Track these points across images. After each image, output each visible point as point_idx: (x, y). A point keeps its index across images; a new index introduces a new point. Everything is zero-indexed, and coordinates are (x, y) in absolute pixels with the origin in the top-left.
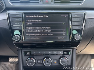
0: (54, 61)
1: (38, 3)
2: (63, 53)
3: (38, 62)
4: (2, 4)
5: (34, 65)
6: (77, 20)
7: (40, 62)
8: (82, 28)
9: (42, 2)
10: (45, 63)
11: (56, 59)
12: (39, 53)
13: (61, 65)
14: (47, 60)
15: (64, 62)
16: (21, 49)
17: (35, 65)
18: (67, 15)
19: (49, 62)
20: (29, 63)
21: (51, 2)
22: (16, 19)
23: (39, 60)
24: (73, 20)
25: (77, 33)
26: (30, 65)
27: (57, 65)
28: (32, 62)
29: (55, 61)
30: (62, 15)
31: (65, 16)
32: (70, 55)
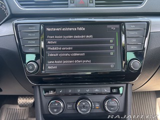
0: (95, 106)
1: (67, 4)
2: (109, 92)
3: (69, 106)
5: (61, 111)
6: (135, 34)
7: (71, 106)
8: (144, 48)
9: (73, 3)
10: (80, 108)
11: (98, 102)
12: (70, 91)
13: (107, 111)
14: (84, 104)
15: (112, 107)
16: (39, 86)
17: (64, 112)
18: (118, 26)
19: (87, 107)
20: (52, 109)
21: (90, 2)
22: (30, 35)
23: (69, 103)
24: (127, 35)
25: (134, 57)
26: (55, 112)
27: (100, 111)
28: (58, 108)
29: (98, 105)
30: (109, 26)
31: (113, 27)
32: (122, 94)
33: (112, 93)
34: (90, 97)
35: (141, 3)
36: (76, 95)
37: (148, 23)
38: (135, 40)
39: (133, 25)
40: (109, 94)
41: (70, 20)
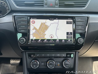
0: (57, 64)
1: (43, 5)
3: (42, 64)
4: (5, 5)
6: (81, 24)
7: (44, 64)
8: (85, 32)
9: (47, 5)
10: (49, 65)
11: (59, 62)
12: (43, 55)
13: (64, 67)
14: (51, 62)
15: (67, 65)
16: (25, 52)
17: (39, 68)
19: (53, 65)
21: (56, 5)
22: (22, 22)
23: (43, 62)
24: (76, 24)
26: (34, 67)
27: (60, 67)
28: (36, 65)
29: (59, 64)
34: (55, 59)
35: (84, 6)
36: (47, 57)
37: (88, 18)
38: (81, 27)
39: (79, 18)
40: (66, 57)
41: (44, 14)
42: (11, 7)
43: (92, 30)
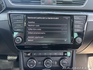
0: (54, 63)
1: (40, 3)
2: (63, 55)
3: (39, 63)
4: (1, 2)
5: (35, 66)
6: (79, 23)
7: (40, 63)
8: (84, 31)
9: (44, 2)
10: (46, 64)
11: (56, 61)
12: (40, 54)
14: (48, 62)
15: (65, 64)
16: (22, 51)
18: (69, 17)
19: (50, 64)
20: (30, 64)
21: (53, 2)
22: (18, 21)
23: (40, 61)
24: (75, 23)
27: (57, 66)
28: (33, 64)
29: (56, 63)
30: (64, 17)
31: (67, 18)
32: (70, 56)
33: (64, 55)
34: (51, 58)
35: (83, 4)
36: (44, 56)
37: (87, 16)
38: (79, 26)
39: (78, 17)
40: (63, 56)
41: (41, 12)
42: (6, 4)
43: (90, 29)
